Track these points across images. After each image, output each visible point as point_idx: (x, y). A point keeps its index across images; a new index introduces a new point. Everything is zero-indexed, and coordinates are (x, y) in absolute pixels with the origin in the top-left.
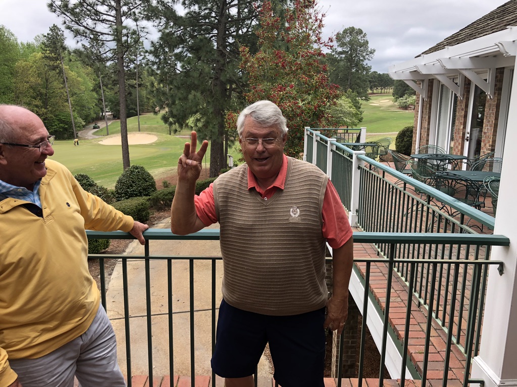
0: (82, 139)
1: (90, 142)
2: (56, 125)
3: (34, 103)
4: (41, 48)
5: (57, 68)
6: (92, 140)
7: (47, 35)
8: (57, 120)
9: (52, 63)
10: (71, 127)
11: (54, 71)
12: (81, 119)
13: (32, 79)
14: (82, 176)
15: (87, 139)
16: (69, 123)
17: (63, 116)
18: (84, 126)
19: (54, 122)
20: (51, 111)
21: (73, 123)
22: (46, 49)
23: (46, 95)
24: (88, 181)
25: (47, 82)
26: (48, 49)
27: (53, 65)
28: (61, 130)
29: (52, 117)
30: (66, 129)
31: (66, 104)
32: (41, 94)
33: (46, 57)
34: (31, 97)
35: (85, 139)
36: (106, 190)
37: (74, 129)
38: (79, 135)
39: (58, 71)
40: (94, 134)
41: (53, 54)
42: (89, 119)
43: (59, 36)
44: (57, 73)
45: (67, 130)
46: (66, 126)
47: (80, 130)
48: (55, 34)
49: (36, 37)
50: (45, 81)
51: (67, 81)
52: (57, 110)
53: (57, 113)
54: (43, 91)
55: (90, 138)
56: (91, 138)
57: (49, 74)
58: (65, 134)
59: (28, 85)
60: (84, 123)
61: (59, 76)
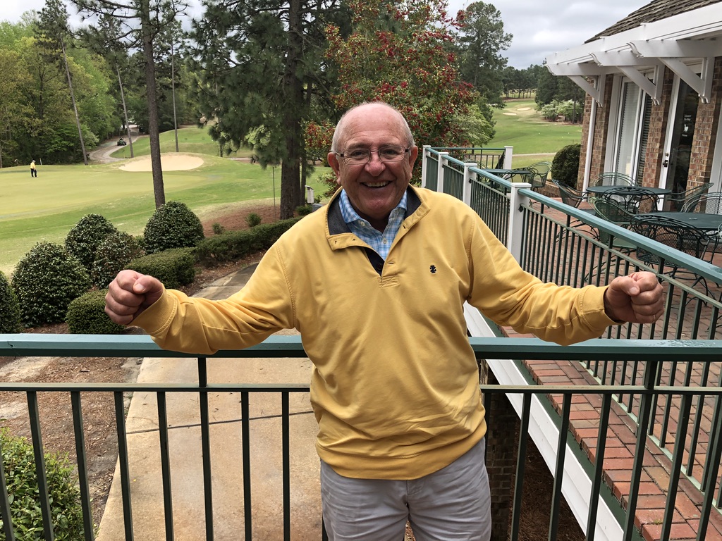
0: (96, 163)
1: (108, 168)
2: (57, 143)
3: (23, 111)
4: (34, 30)
5: (57, 59)
6: (109, 164)
7: (41, 11)
8: (59, 135)
9: (49, 52)
10: (78, 146)
11: (52, 64)
12: (92, 134)
13: (20, 76)
14: (96, 217)
15: (103, 163)
16: (76, 140)
17: (66, 129)
18: (97, 144)
19: (54, 138)
20: (49, 121)
21: (81, 140)
22: (40, 31)
23: (41, 99)
24: (105, 225)
25: (42, 80)
26: (43, 31)
27: (51, 55)
28: (65, 149)
29: (50, 131)
30: (71, 149)
31: (70, 111)
32: (34, 97)
33: (41, 43)
34: (20, 101)
35: (99, 163)
36: (131, 239)
37: (84, 149)
38: (91, 156)
39: (57, 63)
40: (112, 155)
41: (51, 39)
42: (105, 134)
43: (59, 12)
44: (57, 67)
45: (73, 150)
46: (72, 145)
47: (91, 150)
48: (53, 9)
49: (24, 14)
50: (38, 77)
51: (71, 79)
52: (58, 120)
53: (58, 125)
54: (36, 92)
55: (107, 161)
56: (109, 161)
57: (45, 68)
58: (71, 155)
59: (13, 85)
60: (97, 140)
61: (59, 71)
